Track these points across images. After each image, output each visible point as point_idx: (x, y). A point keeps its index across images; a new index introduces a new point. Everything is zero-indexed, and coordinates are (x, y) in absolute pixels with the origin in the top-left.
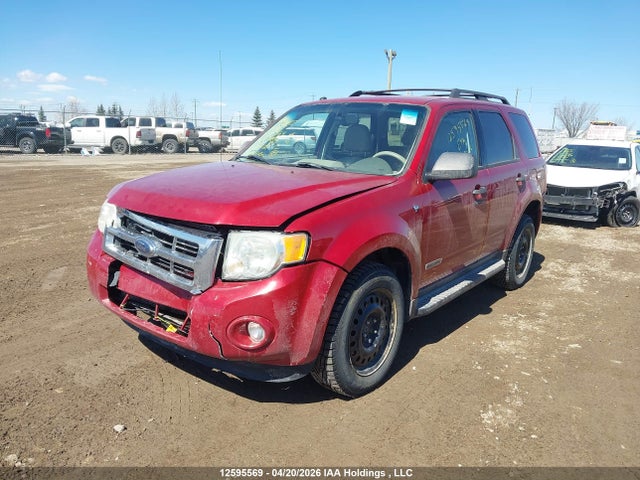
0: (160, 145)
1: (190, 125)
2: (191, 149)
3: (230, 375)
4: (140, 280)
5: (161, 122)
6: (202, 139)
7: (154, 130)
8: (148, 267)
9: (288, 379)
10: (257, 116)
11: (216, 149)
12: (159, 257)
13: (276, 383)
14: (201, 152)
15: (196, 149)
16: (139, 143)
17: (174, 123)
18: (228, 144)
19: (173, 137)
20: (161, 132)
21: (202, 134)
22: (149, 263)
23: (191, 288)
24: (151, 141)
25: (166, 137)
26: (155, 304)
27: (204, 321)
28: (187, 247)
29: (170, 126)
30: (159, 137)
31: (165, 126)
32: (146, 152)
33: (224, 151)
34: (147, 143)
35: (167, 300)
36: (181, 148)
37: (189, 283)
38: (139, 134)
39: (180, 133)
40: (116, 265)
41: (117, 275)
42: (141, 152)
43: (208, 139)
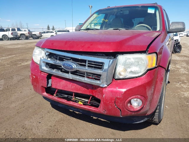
0: (19, 37)
1: (29, 31)
2: (30, 38)
3: (102, 120)
4: (64, 82)
5: (19, 30)
6: (34, 35)
7: (17, 32)
8: (70, 76)
9: (142, 121)
10: (48, 28)
11: (38, 38)
12: (77, 71)
13: (136, 123)
14: (33, 39)
15: (32, 38)
16: (12, 36)
17: (23, 30)
18: (42, 36)
19: (24, 34)
20: (19, 33)
21: (33, 33)
22: (70, 74)
23: (100, 84)
24: (16, 36)
25: (21, 34)
26: (73, 92)
27: (112, 100)
28: (95, 65)
29: (22, 31)
30: (19, 35)
31: (20, 31)
32: (15, 40)
33: (41, 38)
34: (15, 37)
35: (80, 90)
36: (27, 38)
37: (98, 82)
38: (12, 34)
39: (26, 33)
40: (49, 76)
41: (50, 81)
42: (13, 40)
43: (35, 35)
